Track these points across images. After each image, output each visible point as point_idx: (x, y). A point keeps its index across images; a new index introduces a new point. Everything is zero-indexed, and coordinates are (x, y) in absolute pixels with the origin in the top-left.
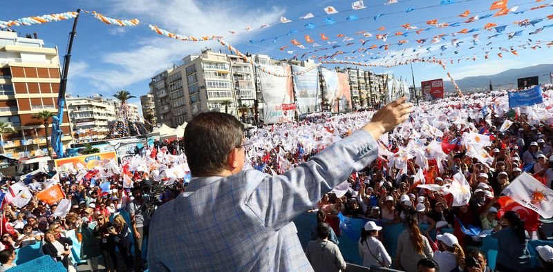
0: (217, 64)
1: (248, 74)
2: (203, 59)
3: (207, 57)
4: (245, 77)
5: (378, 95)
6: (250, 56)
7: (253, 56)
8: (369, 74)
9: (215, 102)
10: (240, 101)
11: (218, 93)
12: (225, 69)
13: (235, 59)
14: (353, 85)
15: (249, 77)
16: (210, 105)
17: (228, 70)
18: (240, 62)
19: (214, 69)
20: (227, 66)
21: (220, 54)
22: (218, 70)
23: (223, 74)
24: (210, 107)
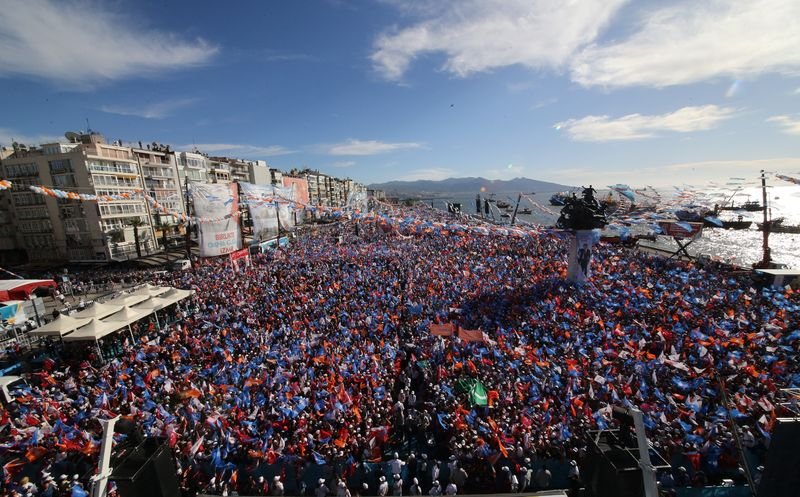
0: (114, 164)
1: (169, 179)
2: (89, 156)
3: (96, 154)
4: (165, 184)
5: (340, 203)
6: (173, 153)
7: (178, 154)
8: (330, 180)
9: (114, 221)
10: (157, 217)
11: (119, 208)
12: (130, 171)
13: (147, 156)
14: (313, 193)
15: (171, 182)
16: (105, 225)
17: (135, 174)
18: (155, 162)
19: (109, 172)
20: (133, 167)
21: (119, 148)
22: (118, 173)
23: (127, 180)
24: (104, 228)
